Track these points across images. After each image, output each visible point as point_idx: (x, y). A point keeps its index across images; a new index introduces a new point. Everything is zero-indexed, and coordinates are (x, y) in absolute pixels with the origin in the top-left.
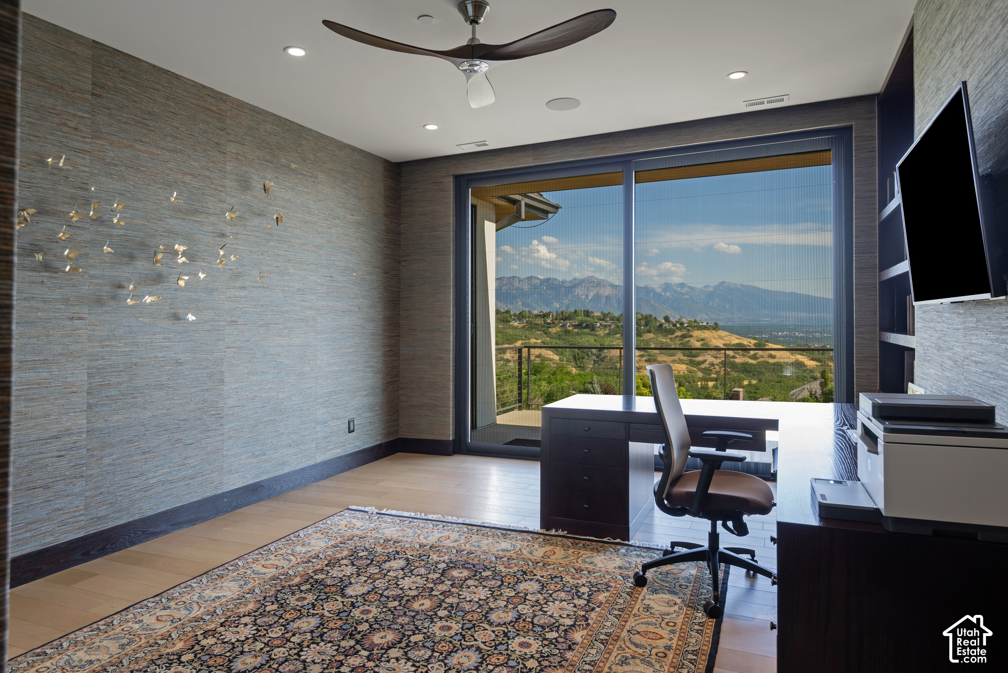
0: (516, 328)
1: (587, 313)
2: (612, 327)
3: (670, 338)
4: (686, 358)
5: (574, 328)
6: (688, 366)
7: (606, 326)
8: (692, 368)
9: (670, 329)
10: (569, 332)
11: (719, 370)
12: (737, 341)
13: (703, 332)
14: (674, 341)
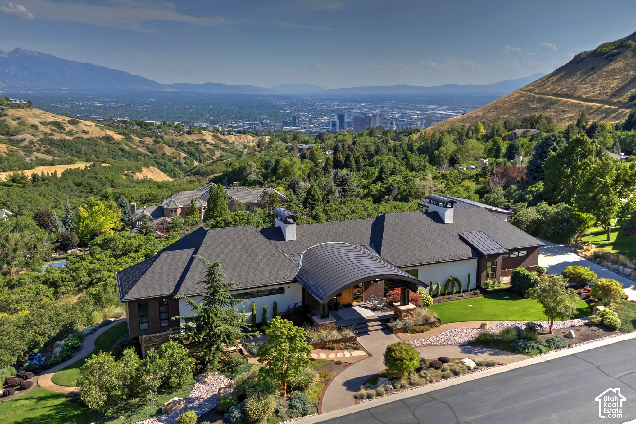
4: (4, 137)
6: (8, 146)
11: (39, 147)
12: (51, 119)
13: (18, 111)
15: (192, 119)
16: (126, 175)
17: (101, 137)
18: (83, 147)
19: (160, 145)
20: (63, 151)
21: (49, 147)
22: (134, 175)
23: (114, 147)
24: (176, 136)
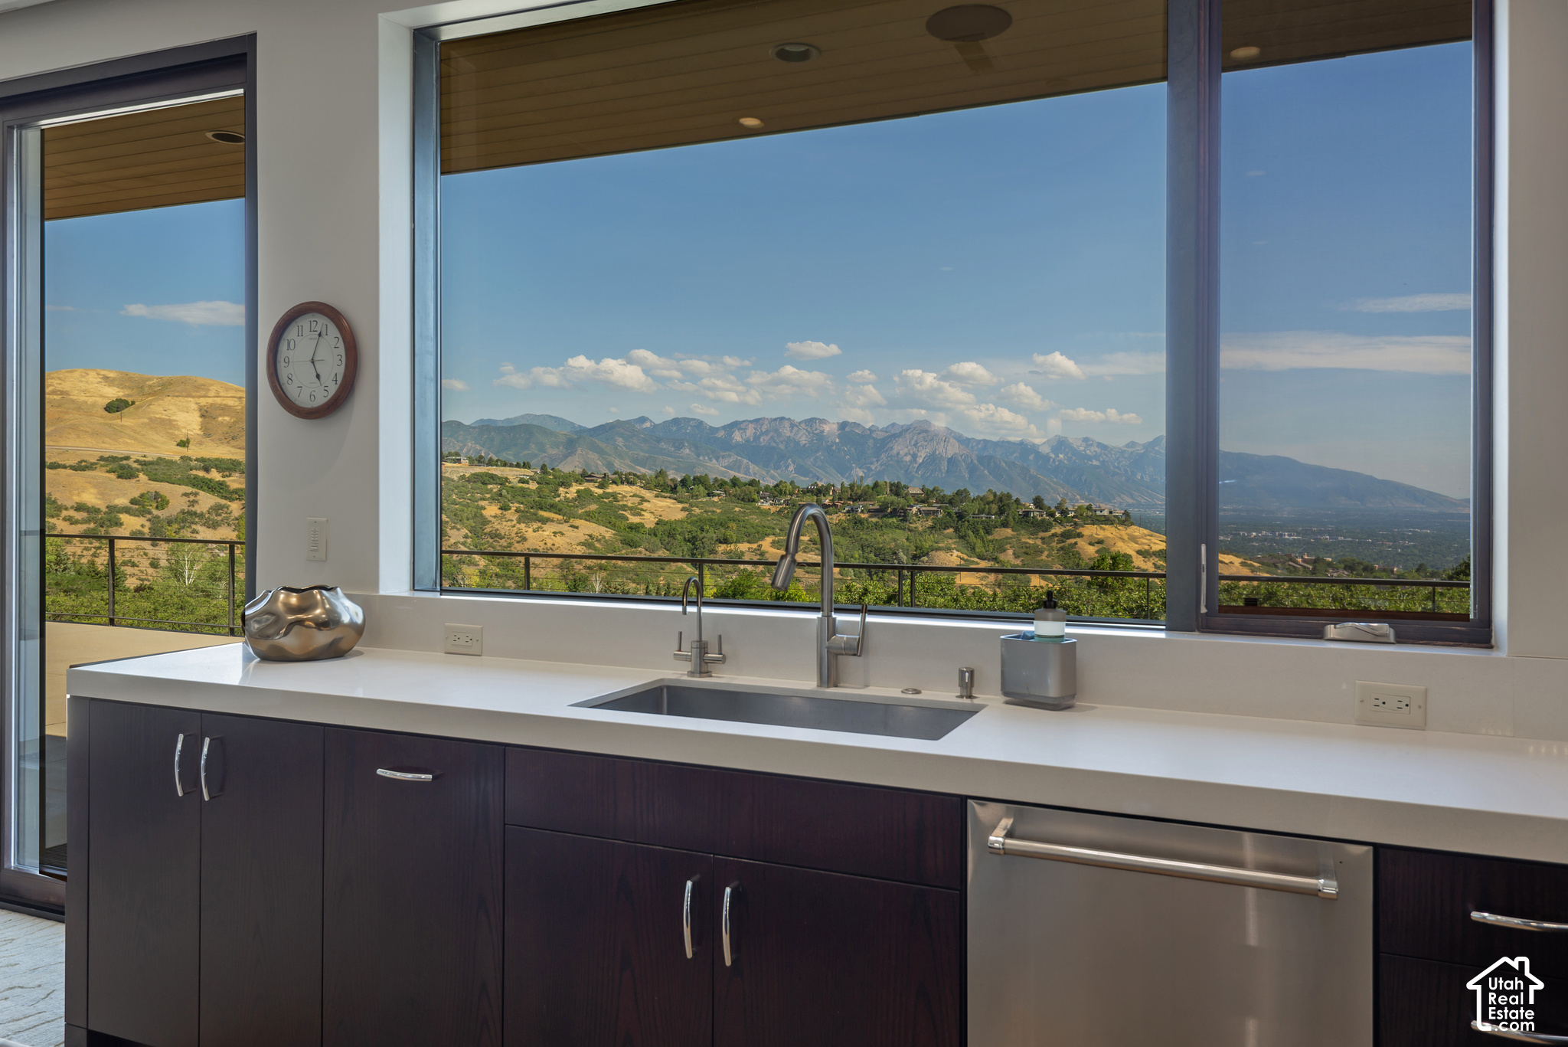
0: (765, 513)
1: (897, 489)
2: (940, 516)
3: (1043, 539)
5: (871, 517)
7: (928, 513)
9: (1043, 521)
10: (861, 522)
13: (1101, 528)
14: (1048, 544)
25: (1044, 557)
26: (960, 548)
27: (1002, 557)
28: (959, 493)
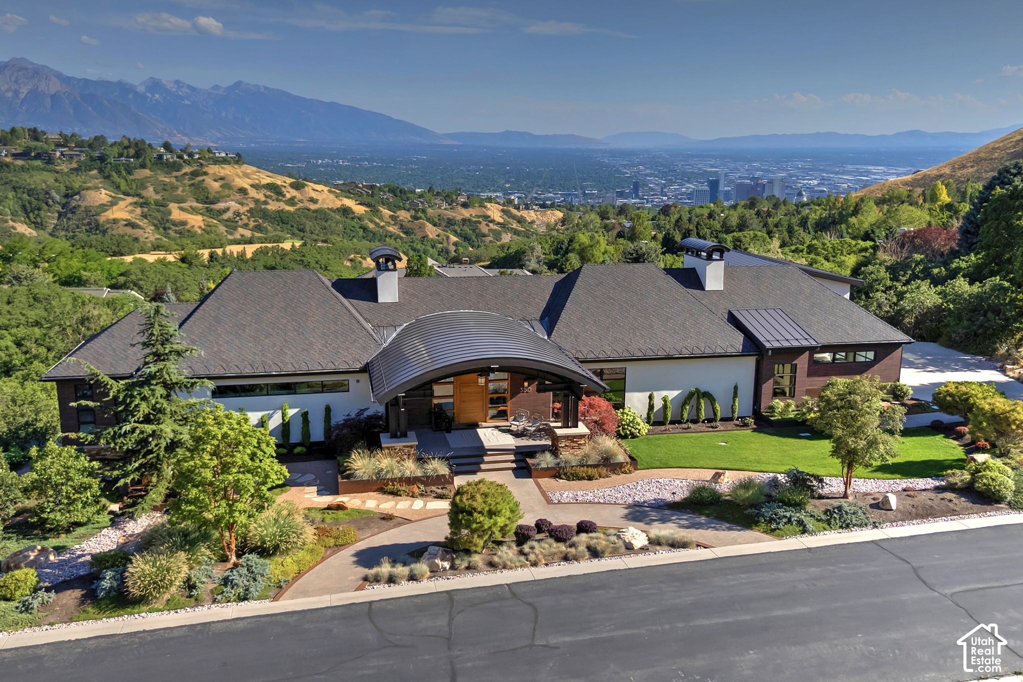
1: (35, 134)
2: (82, 158)
3: (176, 177)
4: (200, 205)
5: (16, 159)
6: (205, 218)
7: (71, 157)
8: (211, 220)
9: (175, 162)
10: (6, 165)
11: (247, 221)
12: (268, 180)
13: (222, 167)
14: (181, 182)
15: (478, 187)
16: (351, 260)
17: (335, 208)
18: (308, 222)
19: (420, 223)
20: (279, 228)
21: (260, 221)
22: (364, 262)
23: (353, 223)
24: (445, 209)
25: (179, 192)
26: (106, 186)
27: (144, 193)
28: (96, 138)
